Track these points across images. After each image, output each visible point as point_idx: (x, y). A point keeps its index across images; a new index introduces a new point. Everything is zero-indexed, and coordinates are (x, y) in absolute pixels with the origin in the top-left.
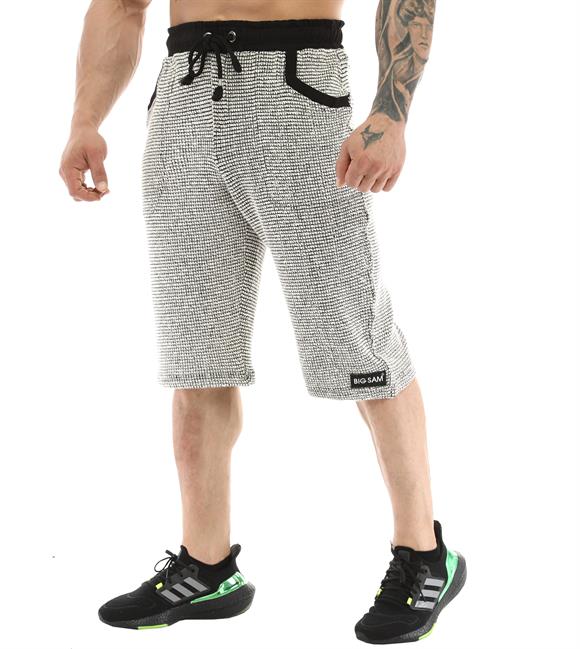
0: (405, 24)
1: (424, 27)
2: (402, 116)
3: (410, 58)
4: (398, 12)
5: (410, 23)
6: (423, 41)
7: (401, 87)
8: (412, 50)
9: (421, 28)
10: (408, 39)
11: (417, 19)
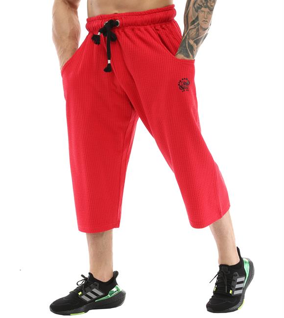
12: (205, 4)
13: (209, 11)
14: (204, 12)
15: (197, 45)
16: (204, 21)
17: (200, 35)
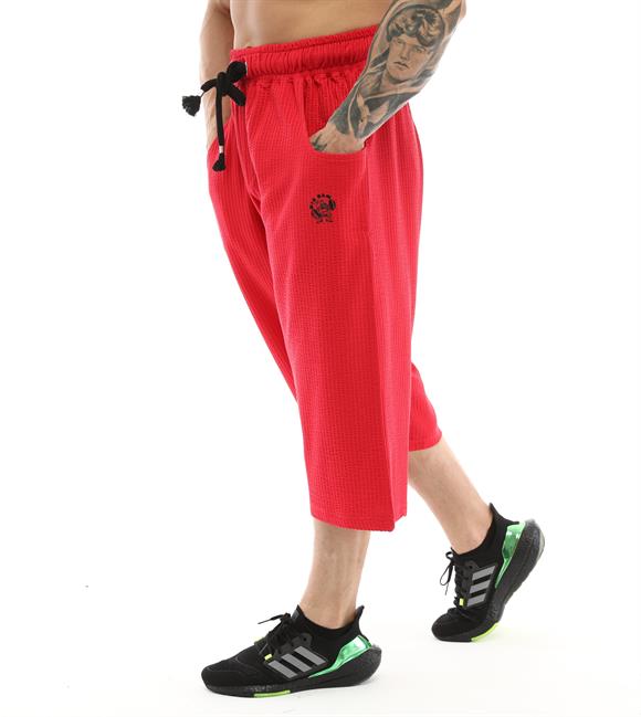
0: (389, 39)
1: (407, 47)
2: (351, 129)
3: (379, 74)
4: (389, 24)
5: (394, 38)
6: (401, 60)
7: (361, 101)
8: (384, 67)
9: (404, 48)
10: (386, 54)
11: (404, 37)
12: (411, 29)
13: (418, 44)
14: (404, 43)
15: (371, 110)
16: (399, 63)
17: (381, 89)
